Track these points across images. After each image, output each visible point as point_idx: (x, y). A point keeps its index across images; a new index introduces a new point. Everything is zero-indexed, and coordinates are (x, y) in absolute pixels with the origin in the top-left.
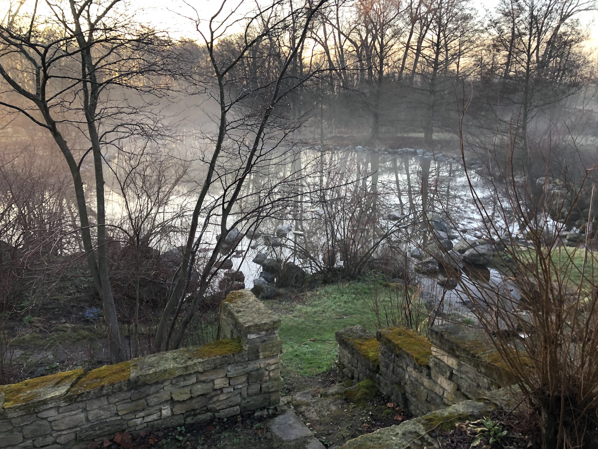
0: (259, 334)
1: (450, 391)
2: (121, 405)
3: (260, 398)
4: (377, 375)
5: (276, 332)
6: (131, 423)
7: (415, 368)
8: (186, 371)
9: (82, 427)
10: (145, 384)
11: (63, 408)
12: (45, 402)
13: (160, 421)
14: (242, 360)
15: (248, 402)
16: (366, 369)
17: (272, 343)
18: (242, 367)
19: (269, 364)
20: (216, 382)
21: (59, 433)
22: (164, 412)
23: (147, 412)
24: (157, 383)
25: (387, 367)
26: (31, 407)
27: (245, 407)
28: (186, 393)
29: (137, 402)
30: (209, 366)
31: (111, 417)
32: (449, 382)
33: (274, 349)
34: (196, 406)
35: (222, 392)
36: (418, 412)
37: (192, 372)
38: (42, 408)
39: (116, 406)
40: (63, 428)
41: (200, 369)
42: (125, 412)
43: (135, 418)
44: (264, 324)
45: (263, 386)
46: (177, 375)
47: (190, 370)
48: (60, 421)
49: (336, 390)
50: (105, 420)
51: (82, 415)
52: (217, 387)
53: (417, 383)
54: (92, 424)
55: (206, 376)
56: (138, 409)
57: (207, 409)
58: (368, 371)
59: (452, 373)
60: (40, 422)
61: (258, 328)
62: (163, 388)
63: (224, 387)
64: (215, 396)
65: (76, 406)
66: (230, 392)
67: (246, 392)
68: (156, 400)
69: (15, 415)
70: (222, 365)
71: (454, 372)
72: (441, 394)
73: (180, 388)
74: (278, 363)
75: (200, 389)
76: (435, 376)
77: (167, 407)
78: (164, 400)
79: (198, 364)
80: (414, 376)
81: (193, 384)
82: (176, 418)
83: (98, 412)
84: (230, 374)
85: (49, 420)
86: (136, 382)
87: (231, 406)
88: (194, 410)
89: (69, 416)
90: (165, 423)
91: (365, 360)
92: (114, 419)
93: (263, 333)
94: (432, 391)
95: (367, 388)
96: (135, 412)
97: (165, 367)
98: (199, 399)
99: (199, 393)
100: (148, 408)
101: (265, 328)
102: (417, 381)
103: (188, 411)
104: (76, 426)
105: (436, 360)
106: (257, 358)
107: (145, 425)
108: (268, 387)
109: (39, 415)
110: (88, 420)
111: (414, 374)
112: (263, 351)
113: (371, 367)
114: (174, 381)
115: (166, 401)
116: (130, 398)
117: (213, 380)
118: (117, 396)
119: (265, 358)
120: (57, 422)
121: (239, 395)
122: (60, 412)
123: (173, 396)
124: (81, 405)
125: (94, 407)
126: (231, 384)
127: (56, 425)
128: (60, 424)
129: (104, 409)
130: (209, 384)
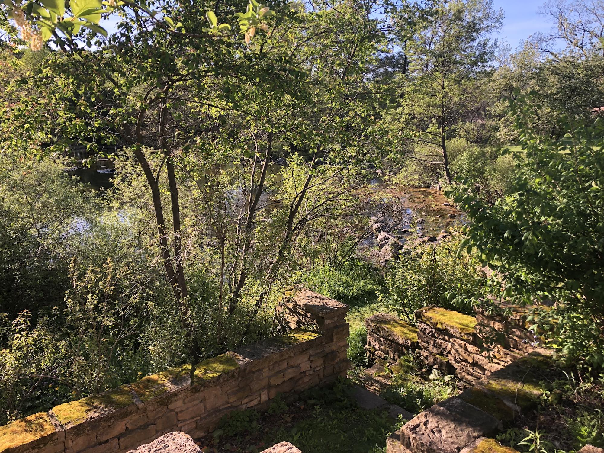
0: (333, 320)
2: (231, 393)
3: (333, 378)
6: (238, 409)
9: (202, 416)
11: (189, 399)
12: (176, 394)
15: (325, 382)
16: (402, 348)
17: (343, 327)
18: (320, 351)
19: (340, 346)
20: (301, 365)
21: (184, 423)
22: (262, 397)
23: (250, 398)
25: (427, 341)
26: (165, 398)
27: (322, 387)
28: (280, 378)
30: (298, 350)
31: (223, 405)
33: (344, 332)
34: (287, 389)
35: (305, 375)
37: (286, 357)
39: (227, 394)
40: (187, 418)
41: (292, 354)
42: (234, 399)
43: (242, 405)
44: (337, 310)
48: (185, 411)
50: (219, 408)
51: (202, 404)
52: (302, 370)
55: (295, 360)
56: (243, 395)
57: (294, 391)
60: (169, 414)
61: (333, 314)
62: (262, 375)
63: (307, 371)
64: (299, 379)
65: (197, 396)
66: (311, 374)
67: (323, 374)
68: (257, 386)
70: (307, 349)
73: (275, 373)
74: (345, 345)
75: (290, 373)
77: (265, 392)
78: (263, 385)
81: (285, 369)
82: (271, 402)
83: (214, 400)
84: (312, 358)
85: (176, 411)
86: (245, 370)
88: (285, 393)
89: (192, 406)
90: (263, 407)
92: (225, 407)
93: (336, 318)
96: (242, 398)
98: (289, 382)
99: (290, 377)
100: (251, 394)
101: (339, 313)
104: (197, 416)
106: (332, 341)
107: (248, 410)
110: (206, 409)
112: (336, 335)
113: (410, 344)
114: (271, 367)
115: (264, 387)
116: (238, 386)
117: (299, 364)
118: (228, 384)
119: (337, 341)
120: (182, 413)
121: (317, 377)
123: (271, 381)
124: (202, 395)
125: (212, 396)
126: (312, 366)
127: (182, 416)
128: (185, 414)
129: (218, 398)
130: (297, 368)
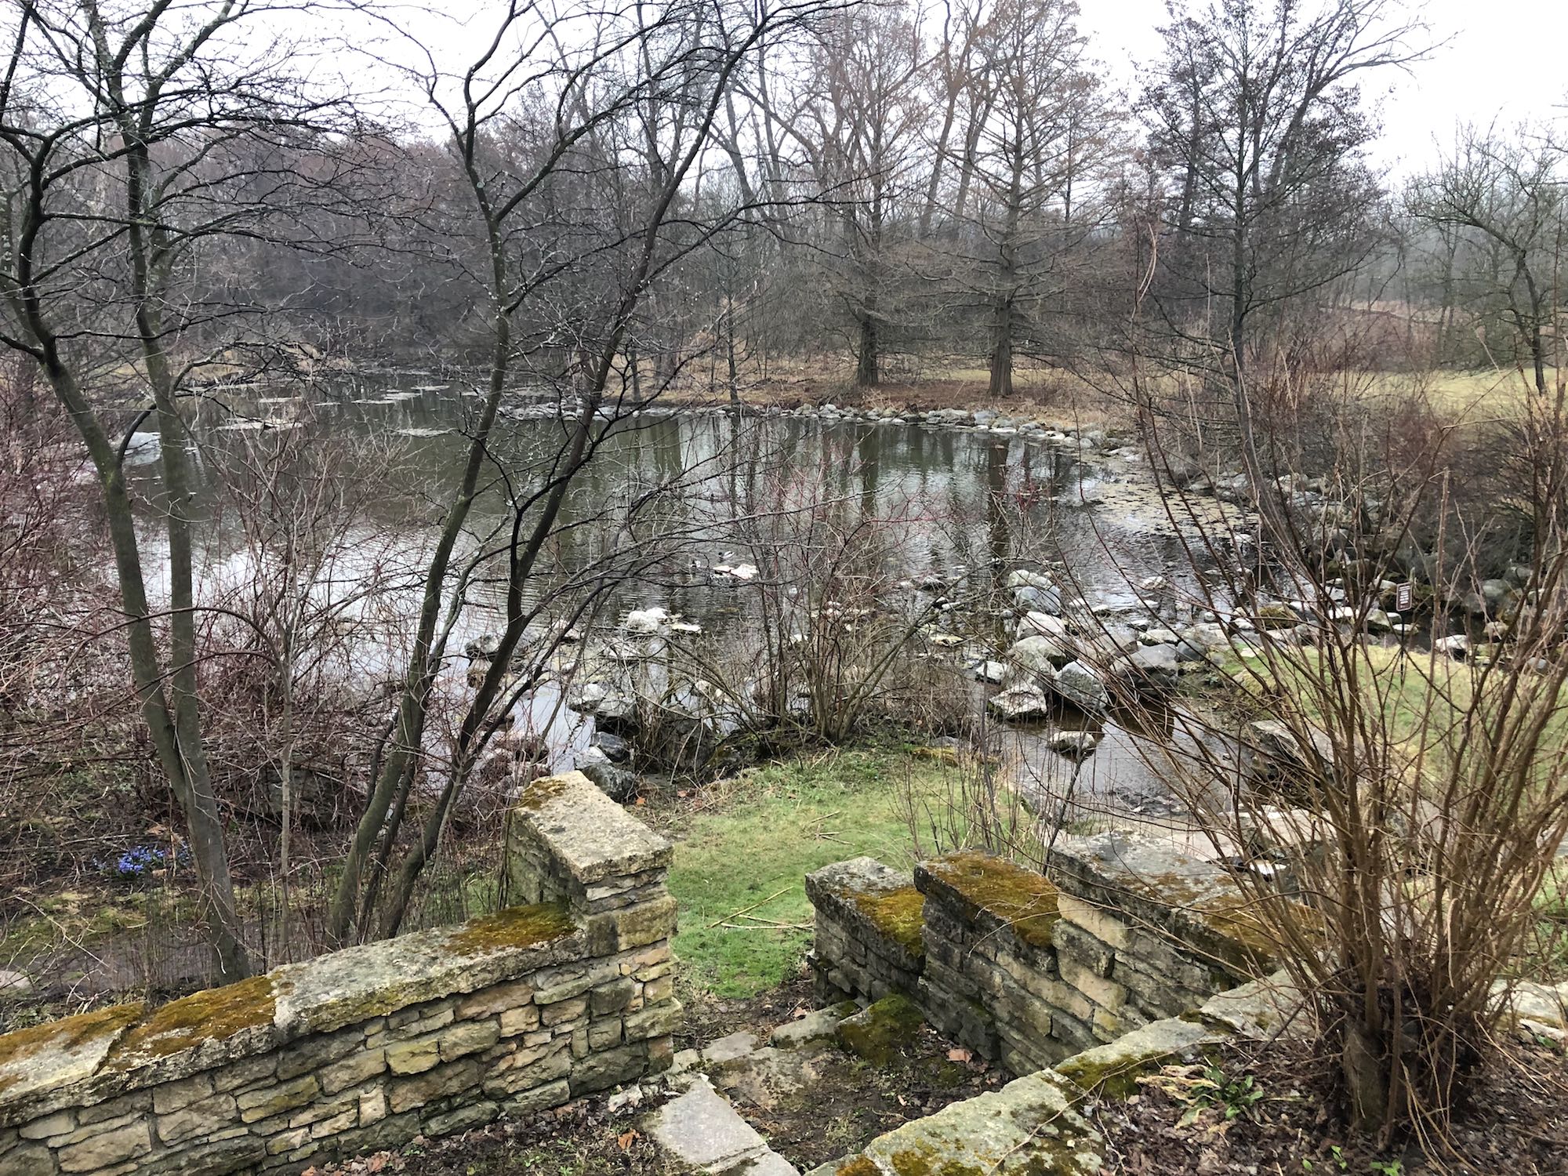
0: (617, 886)
1: (1108, 1007)
2: (247, 1096)
3: (622, 1057)
4: (921, 981)
5: (659, 878)
6: (277, 1144)
7: (1016, 957)
8: (426, 993)
9: (143, 1160)
10: (316, 1034)
11: (91, 1112)
12: (39, 1097)
13: (355, 1135)
14: (574, 958)
15: (591, 1068)
16: (889, 969)
17: (650, 910)
18: (573, 976)
19: (643, 965)
20: (504, 1019)
22: (366, 1107)
23: (320, 1110)
24: (349, 1029)
25: (945, 957)
27: (583, 1083)
28: (427, 1053)
29: (291, 1085)
30: (489, 976)
31: (220, 1129)
32: (1107, 984)
33: (658, 924)
34: (454, 1086)
37: (443, 994)
38: (32, 1112)
39: (236, 1098)
41: (464, 986)
42: (259, 1115)
43: (288, 1129)
44: (630, 859)
45: (630, 1024)
46: (401, 1005)
47: (436, 991)
48: (84, 1145)
49: (814, 1027)
50: (205, 1140)
51: (142, 1129)
52: (507, 1032)
53: (1023, 992)
54: (169, 1151)
55: (480, 1004)
56: (294, 1103)
57: (483, 1092)
58: (894, 974)
59: (1112, 961)
60: (27, 1153)
61: (611, 872)
62: (364, 1042)
63: (526, 1033)
64: (502, 1057)
65: (126, 1104)
66: (542, 1045)
67: (584, 1043)
68: (344, 1075)
70: (520, 971)
71: (1117, 957)
72: (1085, 1017)
73: (409, 1039)
74: (666, 961)
75: (464, 1040)
76: (1069, 973)
77: (374, 1093)
78: (365, 1074)
79: (457, 972)
80: (1016, 976)
81: (445, 1027)
82: (401, 1122)
83: (188, 1117)
84: (541, 996)
85: (51, 1143)
86: (292, 1028)
87: (546, 1082)
88: (448, 1098)
89: (107, 1131)
90: (369, 1139)
91: (886, 942)
92: (227, 1134)
93: (628, 883)
94: (1063, 1011)
95: (895, 1017)
96: (290, 1111)
97: (369, 984)
98: (460, 1067)
99: (462, 1051)
100: (324, 1100)
101: (634, 868)
102: (1024, 987)
103: (432, 1101)
104: (127, 1160)
105: (1071, 930)
106: (613, 951)
107: (315, 1146)
108: (641, 1028)
109: (26, 1133)
110: (157, 1142)
111: (1017, 970)
112: (628, 932)
113: (904, 959)
114: (393, 1023)
115: (373, 1078)
116: (275, 1074)
117: (498, 1014)
118: (237, 1070)
119: (632, 949)
120: (70, 1150)
121: (565, 1052)
122: (83, 1119)
123: (392, 1062)
124: (141, 1101)
125: (178, 1103)
126: (545, 1021)
127: (71, 1159)
128: (81, 1156)
129: (201, 1110)
130: (487, 1025)
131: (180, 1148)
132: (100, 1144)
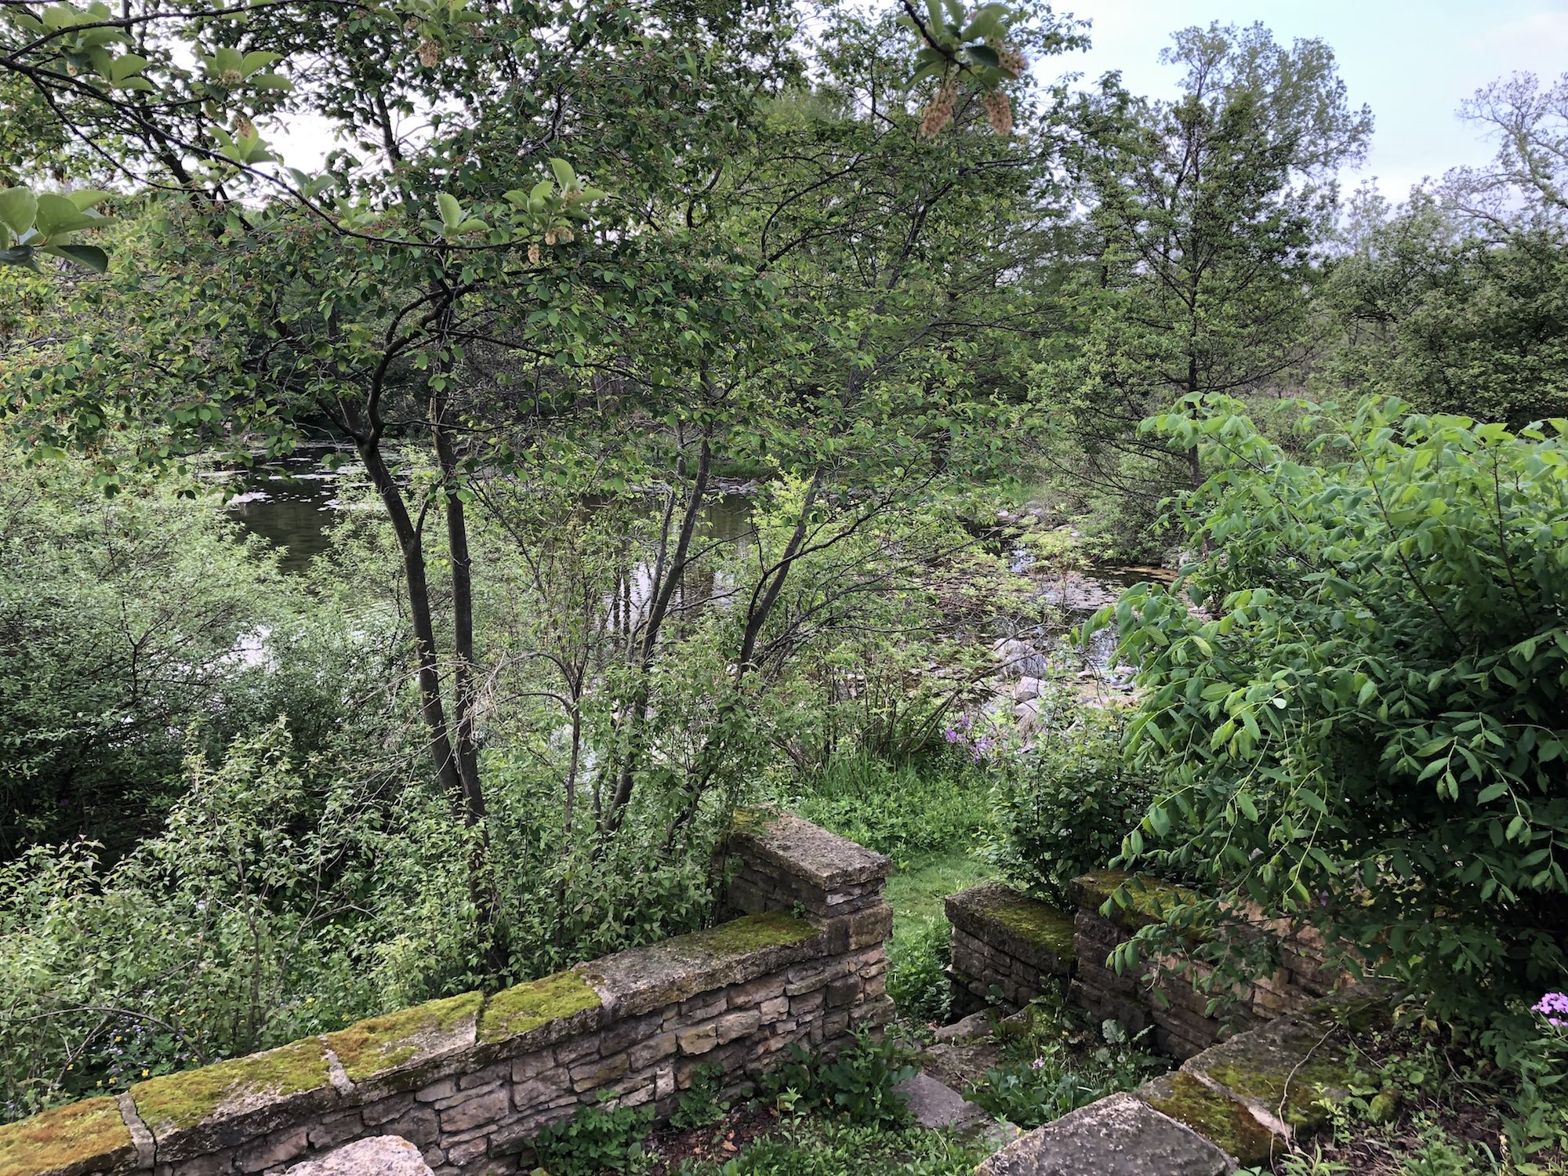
1: (1270, 988)
4: (1073, 982)
5: (881, 887)
8: (711, 983)
9: (502, 1123)
10: (633, 1018)
12: (435, 1064)
14: (818, 956)
16: (1037, 975)
17: (874, 915)
19: (867, 964)
20: (764, 1010)
21: (456, 1139)
22: (661, 1083)
23: (627, 1085)
24: (653, 1013)
25: (1098, 959)
26: (409, 1074)
28: (709, 1036)
29: (611, 1059)
31: (558, 1097)
33: (879, 928)
34: (726, 1066)
35: (774, 1034)
36: (1188, 1047)
37: (723, 984)
38: (430, 1076)
40: (464, 1127)
41: (739, 978)
42: (587, 1085)
44: (862, 869)
45: (856, 1015)
46: (693, 993)
47: (719, 981)
48: (459, 1109)
49: (970, 1028)
50: (547, 1106)
51: (502, 1095)
52: (766, 1020)
54: (522, 1115)
55: (747, 994)
56: (613, 1076)
57: (744, 1073)
60: (418, 1114)
61: (845, 880)
62: (661, 1026)
63: (779, 1021)
64: (758, 1042)
65: (493, 1072)
66: (789, 1032)
67: (820, 1032)
68: (646, 1054)
69: (375, 1095)
70: (779, 966)
72: (1246, 999)
74: (880, 961)
75: (734, 1023)
77: (666, 1071)
78: (662, 1054)
79: (731, 965)
81: (720, 1014)
85: (437, 1107)
86: (615, 1010)
89: (478, 1096)
92: (562, 1102)
93: (857, 891)
96: (609, 1083)
97: (667, 975)
99: (734, 1035)
100: (631, 1075)
101: (863, 878)
104: (491, 1121)
108: (864, 1018)
109: (421, 1096)
110: (513, 1106)
112: (859, 933)
113: (1055, 964)
114: (684, 1009)
115: (667, 1057)
116: (598, 1051)
117: (759, 1004)
118: (574, 1046)
120: (452, 1112)
121: (805, 1040)
122: (463, 1085)
123: (683, 1043)
124: (502, 1070)
125: (530, 1073)
126: (793, 1012)
127: (451, 1121)
128: (459, 1117)
129: (545, 1080)
130: (751, 1013)
131: (528, 1112)
132: (472, 1108)
